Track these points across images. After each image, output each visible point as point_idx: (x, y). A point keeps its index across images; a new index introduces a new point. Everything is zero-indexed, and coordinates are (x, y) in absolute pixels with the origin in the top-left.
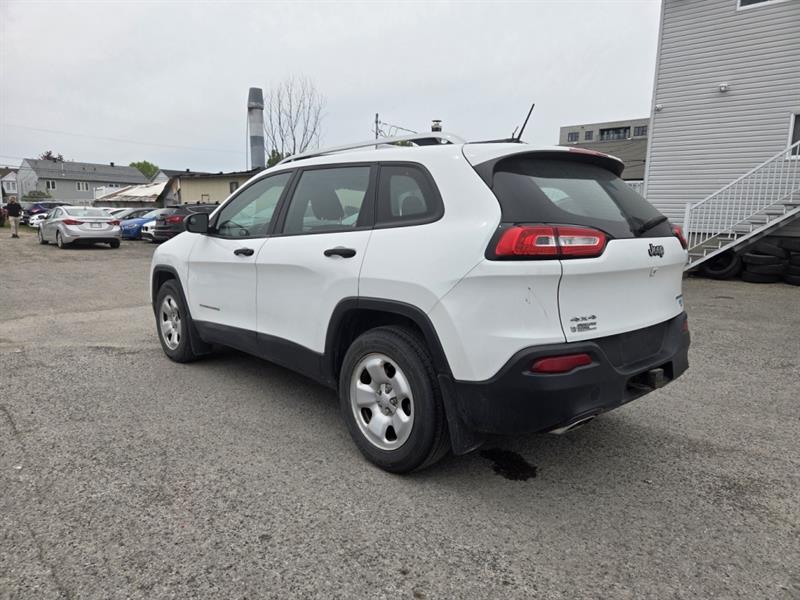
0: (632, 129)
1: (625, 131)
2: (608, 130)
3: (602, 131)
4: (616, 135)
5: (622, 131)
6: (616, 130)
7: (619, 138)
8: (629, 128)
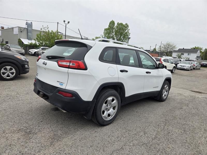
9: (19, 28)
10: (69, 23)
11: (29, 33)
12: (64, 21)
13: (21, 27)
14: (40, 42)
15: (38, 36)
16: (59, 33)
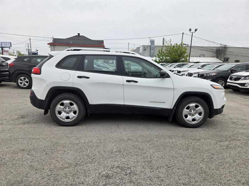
9: (144, 47)
10: (196, 30)
11: (151, 51)
12: (190, 30)
13: (145, 46)
14: (160, 58)
15: (159, 52)
16: (184, 45)
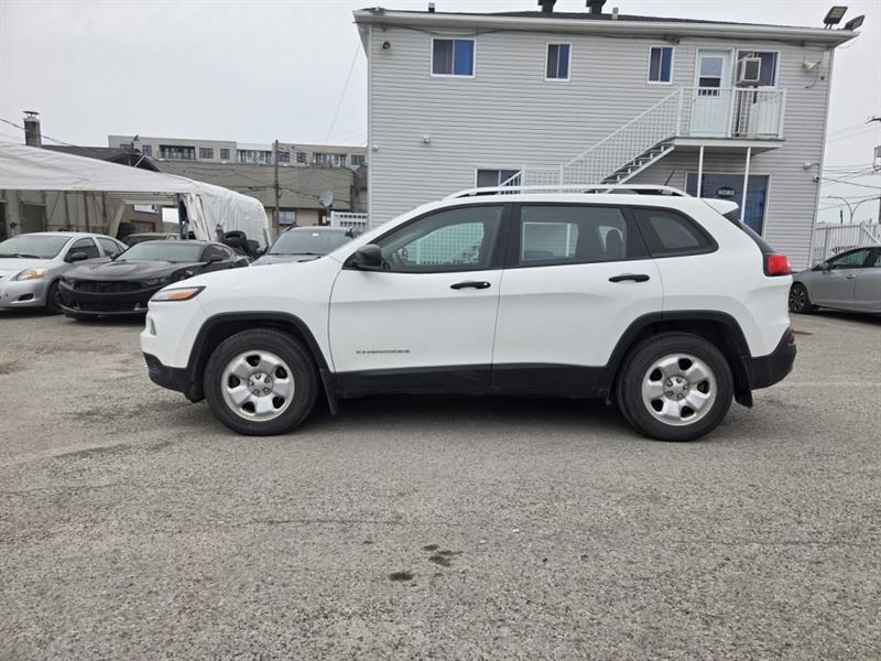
0: (197, 150)
1: (189, 152)
2: (170, 147)
3: (163, 148)
4: (180, 155)
5: (186, 150)
6: (180, 149)
7: (183, 157)
8: (193, 148)
